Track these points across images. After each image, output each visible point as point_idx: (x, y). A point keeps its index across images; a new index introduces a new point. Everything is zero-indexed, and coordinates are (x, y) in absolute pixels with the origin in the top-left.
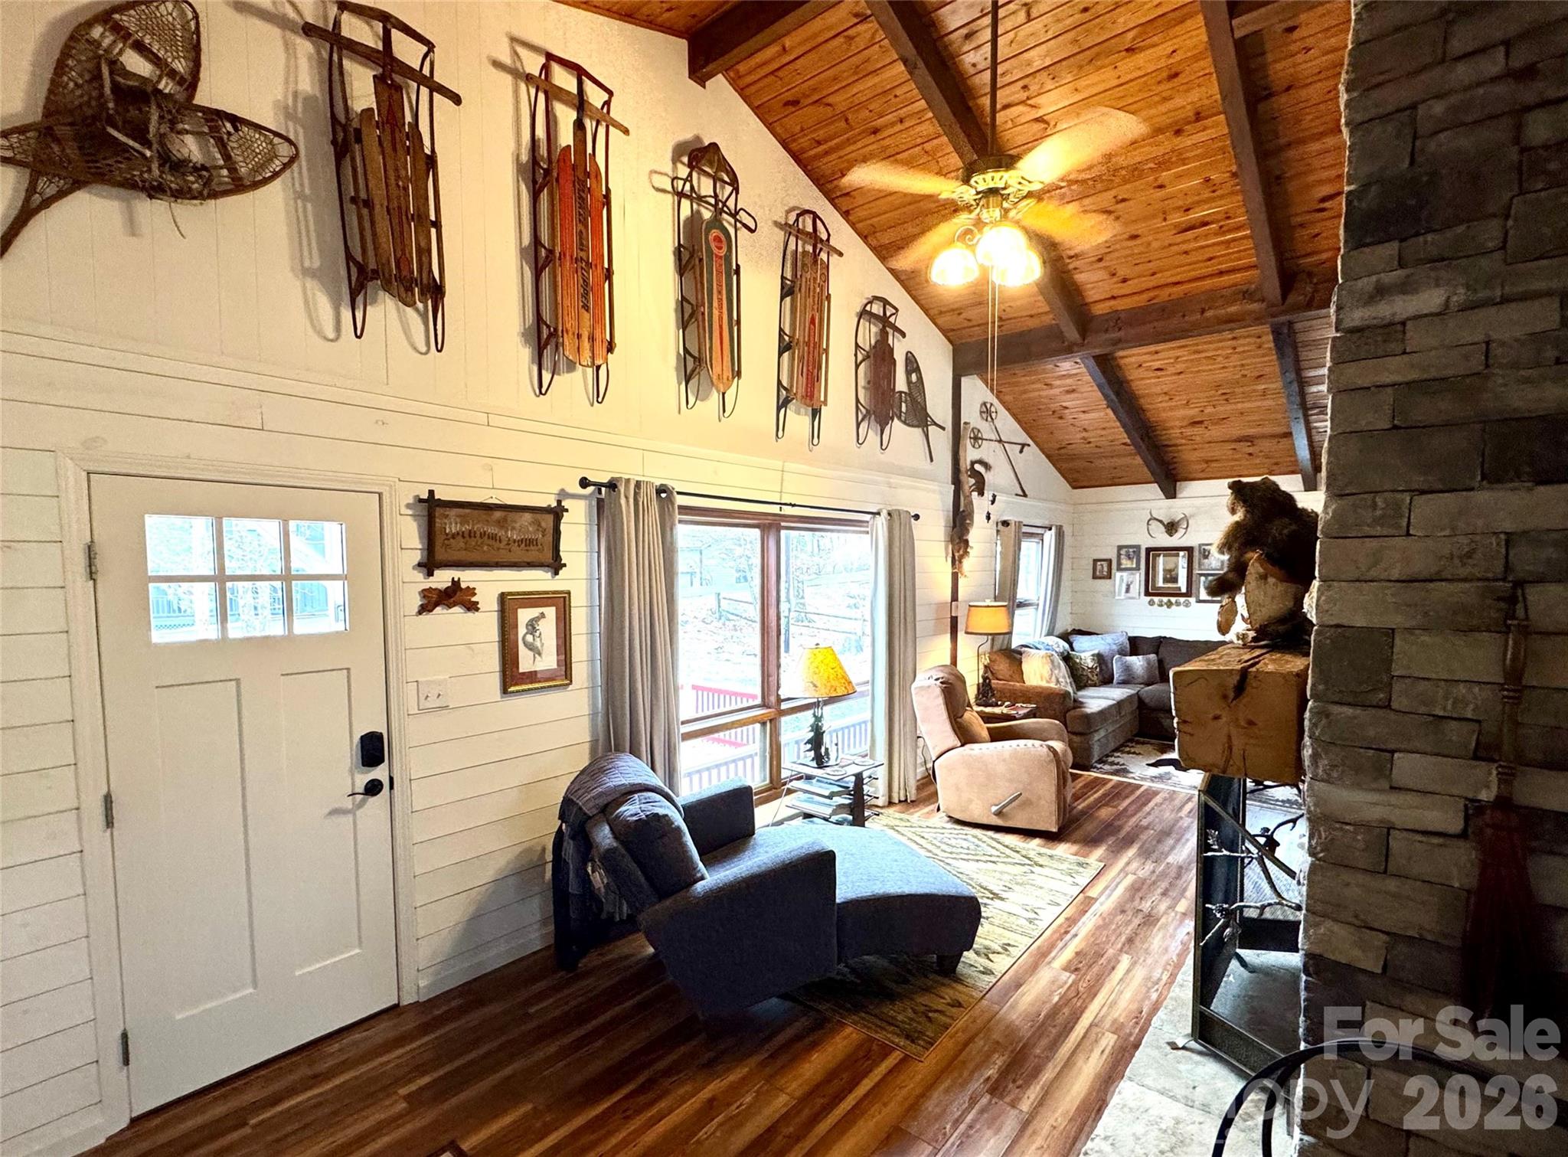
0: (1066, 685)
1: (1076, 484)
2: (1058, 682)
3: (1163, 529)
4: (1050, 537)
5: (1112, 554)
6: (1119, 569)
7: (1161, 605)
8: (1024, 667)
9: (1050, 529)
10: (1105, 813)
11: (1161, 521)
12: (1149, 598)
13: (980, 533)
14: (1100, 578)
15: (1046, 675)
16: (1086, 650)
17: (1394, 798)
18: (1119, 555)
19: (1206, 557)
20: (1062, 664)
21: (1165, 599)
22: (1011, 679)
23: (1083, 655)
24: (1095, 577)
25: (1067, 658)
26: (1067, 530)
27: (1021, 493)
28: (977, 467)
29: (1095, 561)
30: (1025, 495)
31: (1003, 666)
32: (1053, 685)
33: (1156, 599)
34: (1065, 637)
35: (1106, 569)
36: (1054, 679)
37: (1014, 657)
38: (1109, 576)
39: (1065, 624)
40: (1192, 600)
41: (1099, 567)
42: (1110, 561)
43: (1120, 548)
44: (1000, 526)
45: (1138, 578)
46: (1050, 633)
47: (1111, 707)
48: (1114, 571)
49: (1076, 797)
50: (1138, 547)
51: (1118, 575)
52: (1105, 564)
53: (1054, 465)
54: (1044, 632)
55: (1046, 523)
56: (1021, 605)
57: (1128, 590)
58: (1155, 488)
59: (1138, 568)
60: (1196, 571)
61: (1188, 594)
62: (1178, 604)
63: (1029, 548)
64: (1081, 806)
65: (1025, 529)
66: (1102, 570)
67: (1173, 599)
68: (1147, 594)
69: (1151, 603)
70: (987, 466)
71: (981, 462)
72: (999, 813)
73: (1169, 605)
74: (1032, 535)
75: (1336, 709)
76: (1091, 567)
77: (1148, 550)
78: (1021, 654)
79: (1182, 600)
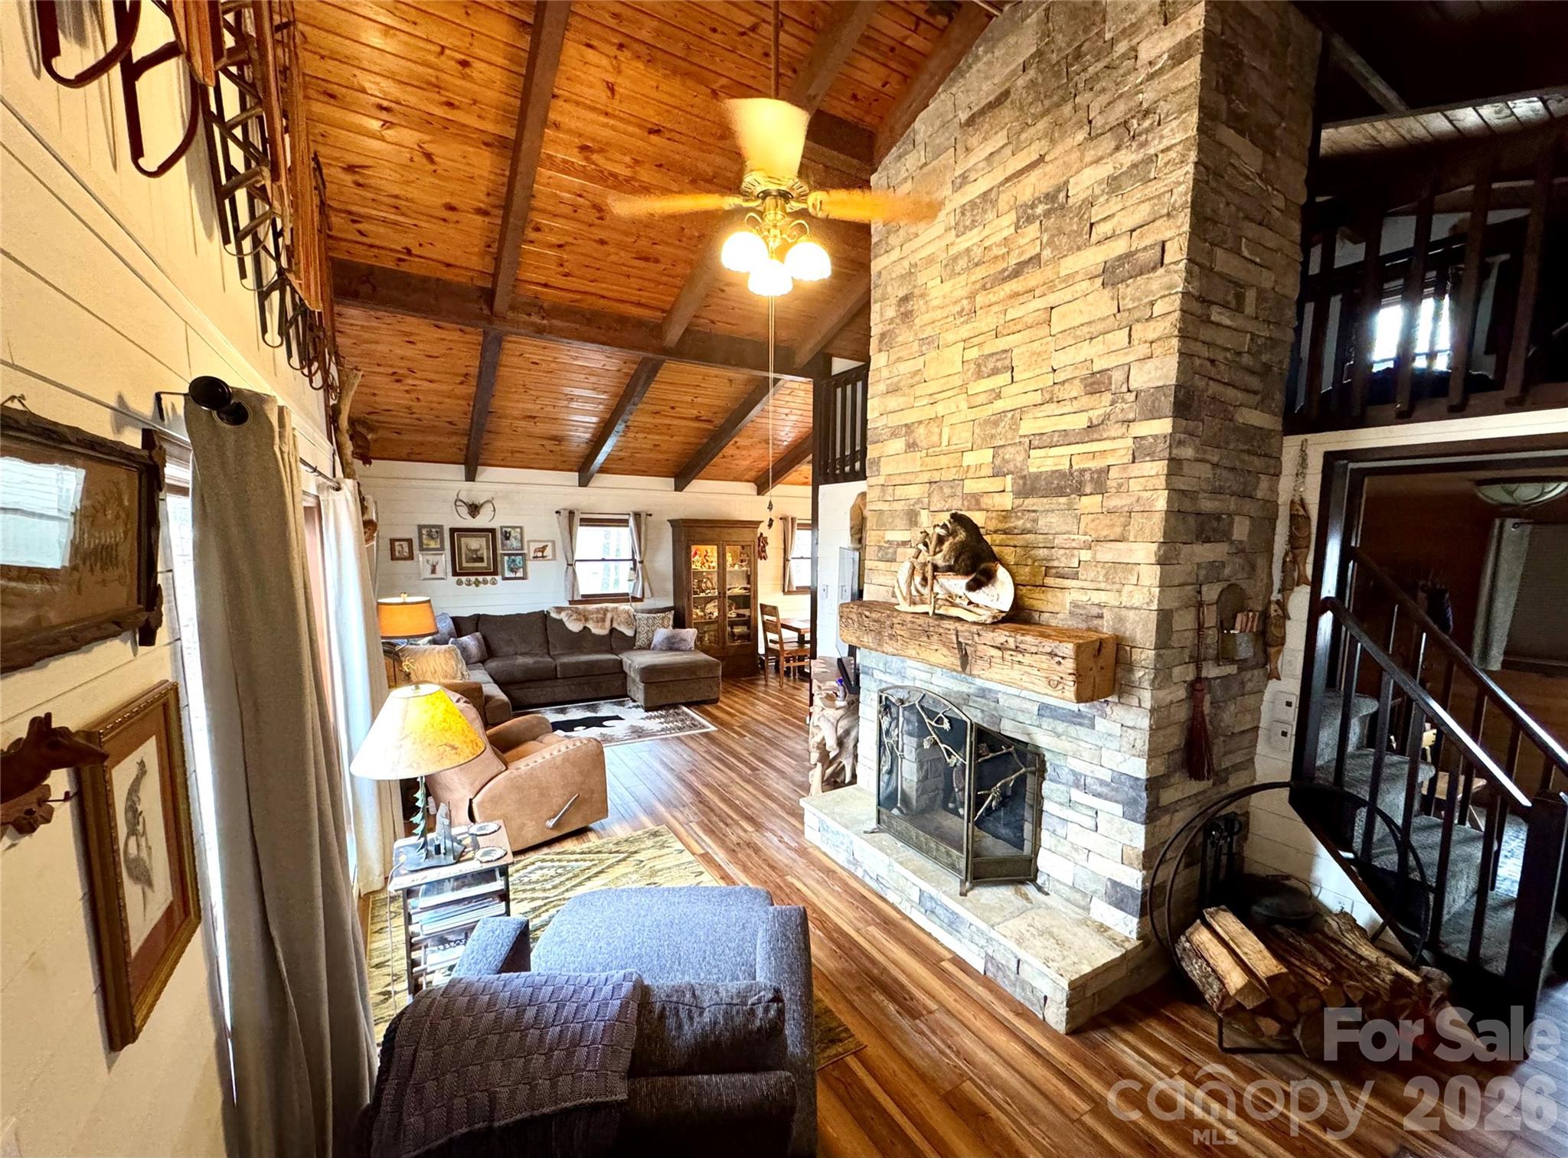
3: (465, 509)
5: (413, 535)
6: (422, 549)
7: (469, 584)
11: (462, 502)
12: (457, 577)
14: (400, 558)
18: (420, 534)
19: (507, 538)
21: (473, 578)
24: (393, 558)
29: (394, 543)
33: (464, 579)
35: (406, 549)
38: (411, 557)
40: (498, 578)
41: (397, 548)
42: (410, 541)
43: (420, 527)
45: (444, 557)
48: (416, 551)
50: (441, 527)
51: (421, 555)
52: (405, 544)
57: (433, 571)
58: (457, 468)
59: (442, 549)
60: (500, 551)
61: (495, 573)
62: (485, 582)
66: (402, 550)
67: (480, 578)
68: (455, 573)
69: (459, 583)
73: (477, 583)
76: (388, 547)
77: (453, 531)
79: (489, 578)
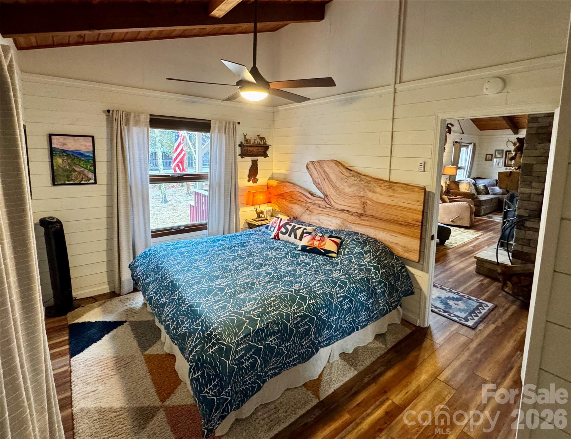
0: (474, 191)
1: (481, 129)
2: (471, 191)
3: (512, 144)
4: (471, 147)
5: (493, 152)
6: (495, 157)
8: (460, 186)
9: (471, 144)
10: (484, 225)
11: (512, 142)
12: (505, 167)
13: (449, 145)
14: (489, 160)
15: (467, 188)
16: (481, 184)
17: (532, 189)
18: (496, 152)
20: (473, 186)
22: (455, 189)
23: (479, 185)
24: (486, 160)
25: (475, 185)
26: (477, 144)
27: (462, 132)
28: (449, 125)
29: (487, 155)
30: (463, 133)
31: (453, 186)
32: (469, 192)
33: (508, 168)
34: (474, 179)
35: (490, 157)
36: (470, 190)
37: (457, 184)
38: (491, 160)
39: (474, 175)
41: (488, 157)
42: (492, 155)
43: (496, 151)
44: (455, 143)
45: (502, 161)
46: (469, 177)
47: (488, 199)
48: (493, 158)
49: (475, 222)
50: (503, 150)
51: (495, 160)
53: (474, 123)
54: (467, 177)
55: (470, 142)
56: (460, 168)
57: (498, 165)
58: (510, 131)
59: (502, 157)
63: (463, 150)
64: (476, 224)
65: (463, 144)
66: (489, 158)
68: (505, 166)
69: (506, 169)
70: (452, 125)
71: (450, 124)
72: (452, 221)
74: (465, 146)
75: (525, 176)
76: (485, 157)
77: (506, 151)
78: (459, 183)
